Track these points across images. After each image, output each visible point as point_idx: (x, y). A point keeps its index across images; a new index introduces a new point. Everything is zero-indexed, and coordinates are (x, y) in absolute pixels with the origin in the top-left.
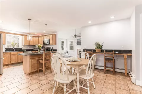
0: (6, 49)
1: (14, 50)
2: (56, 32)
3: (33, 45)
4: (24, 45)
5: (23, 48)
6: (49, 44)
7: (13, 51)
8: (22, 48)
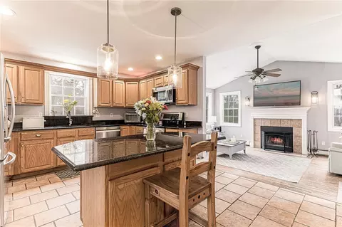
0: (46, 118)
1: (71, 122)
2: (200, 58)
3: (122, 108)
4: (99, 107)
5: (97, 118)
6: (174, 100)
7: (68, 124)
8: (92, 117)
